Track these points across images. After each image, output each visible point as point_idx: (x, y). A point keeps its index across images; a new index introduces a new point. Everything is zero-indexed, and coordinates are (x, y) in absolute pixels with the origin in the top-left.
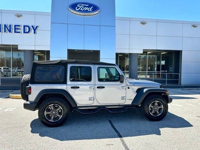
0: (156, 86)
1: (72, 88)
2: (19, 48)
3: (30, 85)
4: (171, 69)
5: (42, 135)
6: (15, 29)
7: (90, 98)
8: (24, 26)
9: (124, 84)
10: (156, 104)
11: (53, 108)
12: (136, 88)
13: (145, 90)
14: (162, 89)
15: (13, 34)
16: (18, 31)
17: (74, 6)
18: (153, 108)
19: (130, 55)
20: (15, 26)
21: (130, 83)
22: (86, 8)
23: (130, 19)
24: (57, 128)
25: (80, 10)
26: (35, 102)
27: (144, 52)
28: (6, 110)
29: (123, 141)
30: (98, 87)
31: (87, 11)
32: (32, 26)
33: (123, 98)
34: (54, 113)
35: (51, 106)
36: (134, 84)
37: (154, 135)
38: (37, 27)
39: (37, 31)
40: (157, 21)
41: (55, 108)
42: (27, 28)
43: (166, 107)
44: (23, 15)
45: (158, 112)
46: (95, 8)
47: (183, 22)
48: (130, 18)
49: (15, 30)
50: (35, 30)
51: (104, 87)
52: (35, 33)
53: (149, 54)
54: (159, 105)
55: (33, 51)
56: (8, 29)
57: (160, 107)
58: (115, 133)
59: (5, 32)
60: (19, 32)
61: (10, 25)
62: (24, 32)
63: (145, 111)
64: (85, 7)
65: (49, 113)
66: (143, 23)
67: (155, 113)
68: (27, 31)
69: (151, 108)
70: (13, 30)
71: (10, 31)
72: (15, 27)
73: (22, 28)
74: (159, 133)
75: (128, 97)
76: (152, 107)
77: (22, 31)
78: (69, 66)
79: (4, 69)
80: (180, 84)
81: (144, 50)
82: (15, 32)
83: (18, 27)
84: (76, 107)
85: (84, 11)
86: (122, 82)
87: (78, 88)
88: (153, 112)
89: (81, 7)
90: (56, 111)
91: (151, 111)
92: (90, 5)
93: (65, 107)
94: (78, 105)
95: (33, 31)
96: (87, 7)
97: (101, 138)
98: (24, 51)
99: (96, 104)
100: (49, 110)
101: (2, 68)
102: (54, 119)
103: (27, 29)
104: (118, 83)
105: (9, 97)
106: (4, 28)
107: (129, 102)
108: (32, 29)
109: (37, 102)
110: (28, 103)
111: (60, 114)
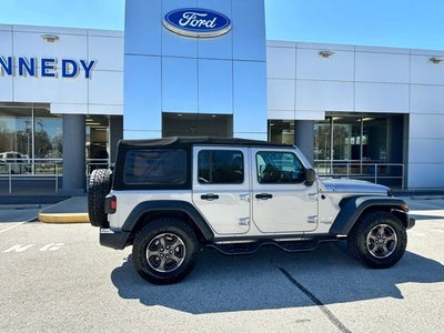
0: (379, 192)
1: (203, 197)
2: (53, 110)
3: (113, 193)
4: (384, 154)
5: (147, 301)
6: (44, 67)
7: (241, 220)
8: (64, 62)
9: (313, 189)
10: (382, 232)
11: (163, 242)
12: (339, 197)
13: (358, 202)
14: (393, 198)
15: (39, 79)
16: (51, 71)
17: (174, 18)
18: (375, 240)
19: (297, 125)
20: (44, 61)
21: (327, 186)
22: (202, 22)
23: (296, 46)
24: (174, 286)
25: (188, 26)
26: (124, 230)
27: (326, 118)
28: (44, 249)
29: (328, 313)
30: (258, 196)
31: (203, 27)
32: (82, 62)
33: (311, 220)
34: (166, 252)
35: (161, 240)
36: (335, 188)
37: (390, 299)
38: (92, 62)
39: (93, 73)
40: (355, 50)
41: (169, 243)
42: (71, 66)
43: (403, 239)
44: (60, 36)
45: (385, 249)
46: (222, 22)
47: (410, 53)
48: (296, 43)
49: (43, 71)
50: (87, 70)
51: (270, 196)
52: (87, 76)
53: (335, 122)
54: (387, 232)
55: (84, 116)
56: (27, 67)
57: (389, 238)
58: (305, 296)
59: (21, 74)
60: (53, 75)
61: (32, 60)
62: (64, 75)
63: (358, 248)
64: (198, 18)
65: (155, 253)
66: (325, 54)
67: (379, 251)
68: (71, 72)
69: (371, 240)
70: (40, 71)
71: (32, 73)
72: (43, 64)
73: (60, 65)
74: (398, 295)
75: (322, 218)
76: (374, 237)
77: (60, 72)
78: (196, 150)
79: (9, 156)
80: (406, 188)
81: (326, 112)
82: (44, 74)
83: (50, 64)
84: (213, 240)
85: (197, 28)
86: (309, 184)
87: (217, 197)
88: (375, 248)
89: (190, 19)
90: (171, 249)
91: (371, 247)
92: (210, 16)
93: (189, 240)
94: (216, 236)
95: (83, 72)
96: (203, 18)
97: (279, 307)
98: (64, 116)
99: (253, 232)
100: (154, 248)
101: (5, 155)
102: (167, 266)
103: (70, 69)
104: (301, 186)
105: (37, 220)
106: (18, 64)
107: (325, 229)
108: (82, 67)
109: (131, 229)
110: (108, 231)
111: (179, 254)
